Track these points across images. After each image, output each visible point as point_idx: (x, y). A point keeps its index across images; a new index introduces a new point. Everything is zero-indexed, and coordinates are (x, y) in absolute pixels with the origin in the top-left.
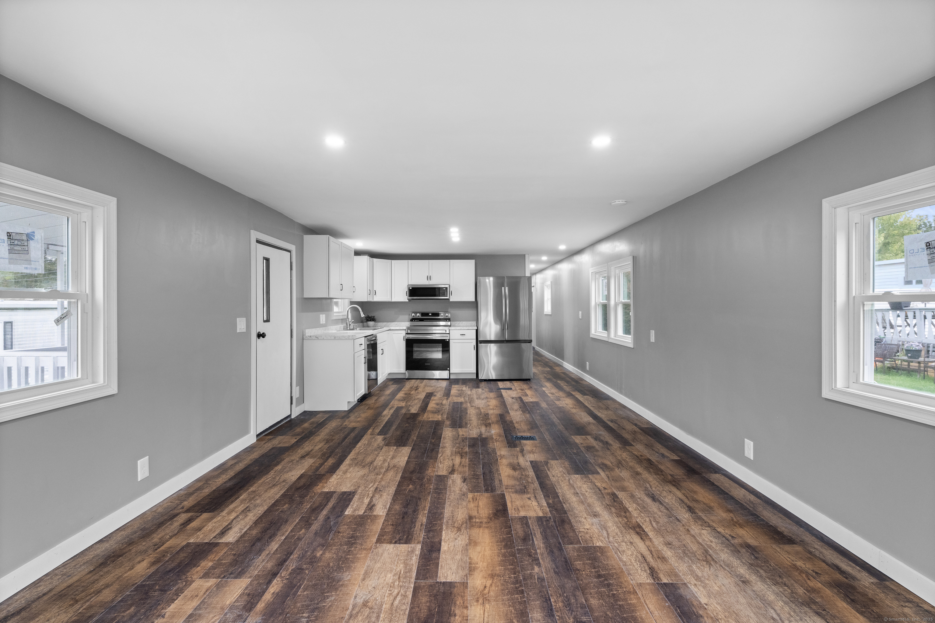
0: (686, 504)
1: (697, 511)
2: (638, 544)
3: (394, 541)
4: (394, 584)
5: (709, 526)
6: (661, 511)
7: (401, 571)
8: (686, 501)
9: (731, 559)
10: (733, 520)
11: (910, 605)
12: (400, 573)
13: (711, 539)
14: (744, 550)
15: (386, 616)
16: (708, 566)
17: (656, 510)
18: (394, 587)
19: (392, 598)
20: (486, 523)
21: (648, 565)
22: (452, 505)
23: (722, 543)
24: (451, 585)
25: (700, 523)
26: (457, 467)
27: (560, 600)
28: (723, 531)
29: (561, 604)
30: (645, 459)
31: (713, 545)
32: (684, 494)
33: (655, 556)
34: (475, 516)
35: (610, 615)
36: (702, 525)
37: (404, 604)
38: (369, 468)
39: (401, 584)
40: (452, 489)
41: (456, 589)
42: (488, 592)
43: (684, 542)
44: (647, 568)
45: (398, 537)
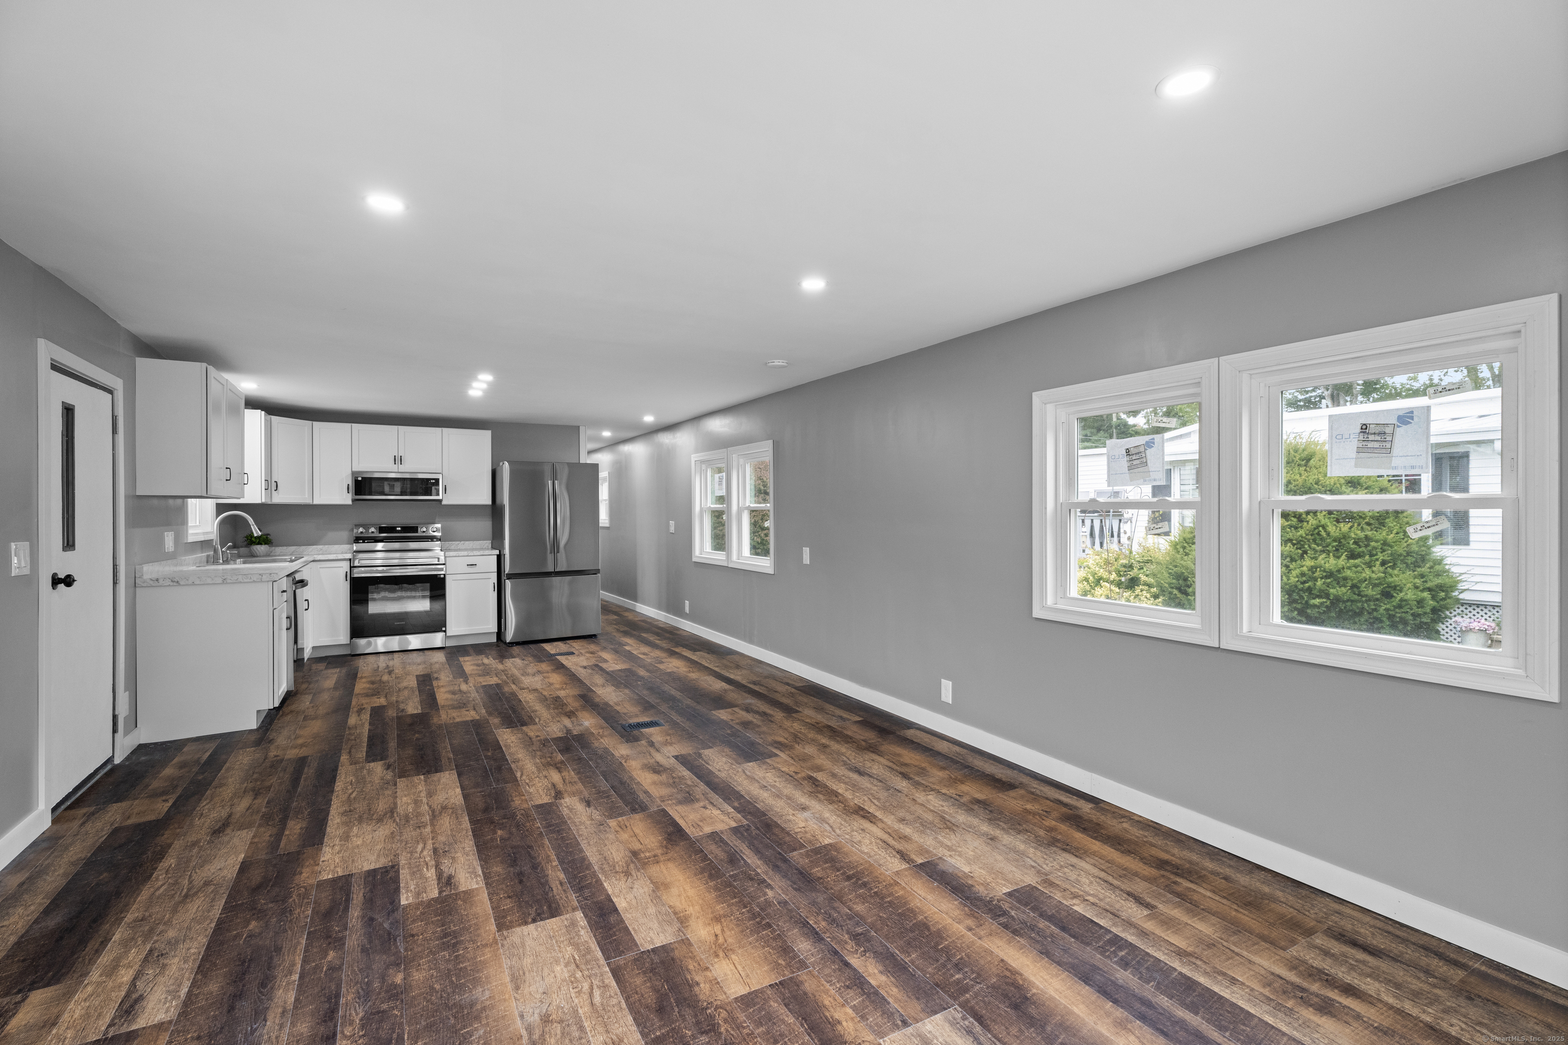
0: (897, 771)
1: (912, 776)
2: (871, 829)
3: (530, 920)
4: (575, 978)
5: (932, 790)
6: (875, 786)
7: (573, 956)
8: (894, 767)
9: (969, 819)
10: (951, 777)
11: (1125, 820)
12: (575, 959)
13: (940, 803)
14: (976, 807)
15: (594, 1023)
16: (951, 833)
17: (869, 786)
18: (577, 980)
19: (586, 997)
20: (662, 854)
21: (894, 849)
22: (591, 843)
23: (953, 805)
24: (665, 949)
25: (921, 789)
26: (561, 786)
27: (820, 918)
28: (948, 792)
29: (824, 923)
30: (824, 727)
31: (946, 809)
32: (888, 760)
33: (896, 837)
34: (640, 850)
35: (884, 916)
36: (924, 791)
37: (611, 996)
38: (394, 821)
39: (586, 973)
40: (577, 820)
41: (676, 952)
42: (723, 940)
43: (917, 814)
44: (894, 853)
45: (533, 912)
